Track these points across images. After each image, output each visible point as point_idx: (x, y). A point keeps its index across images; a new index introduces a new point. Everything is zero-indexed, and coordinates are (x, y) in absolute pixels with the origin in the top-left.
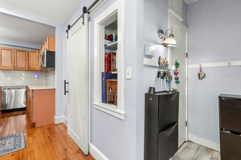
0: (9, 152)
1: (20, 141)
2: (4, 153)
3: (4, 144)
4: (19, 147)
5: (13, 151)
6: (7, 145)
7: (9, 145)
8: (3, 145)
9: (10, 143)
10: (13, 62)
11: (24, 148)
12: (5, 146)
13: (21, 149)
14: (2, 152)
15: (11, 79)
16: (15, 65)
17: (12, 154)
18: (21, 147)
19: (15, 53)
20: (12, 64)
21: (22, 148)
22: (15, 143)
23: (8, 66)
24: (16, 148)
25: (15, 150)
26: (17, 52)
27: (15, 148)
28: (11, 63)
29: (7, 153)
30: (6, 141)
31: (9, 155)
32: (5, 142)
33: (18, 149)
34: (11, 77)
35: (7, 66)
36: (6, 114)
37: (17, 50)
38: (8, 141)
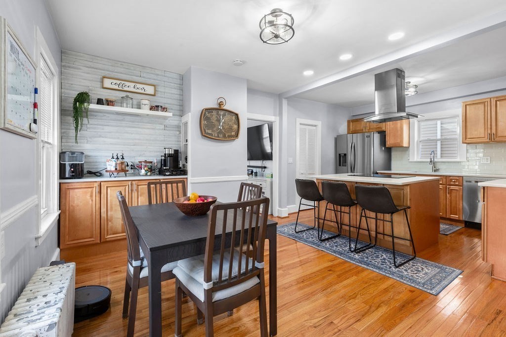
0: (412, 285)
1: (441, 281)
2: (408, 281)
3: (419, 271)
4: (429, 287)
5: (417, 287)
6: (421, 274)
7: (424, 276)
8: (416, 271)
9: (426, 274)
10: (489, 126)
11: (434, 293)
12: (417, 274)
13: (429, 291)
14: (407, 277)
15: (489, 162)
16: (494, 131)
17: (412, 289)
18: (431, 290)
19: (493, 105)
20: (486, 130)
21: (431, 292)
22: (432, 278)
23: (478, 137)
24: (425, 286)
25: (421, 288)
26: (498, 102)
27: (424, 284)
28: (483, 129)
29: (409, 284)
30: (425, 269)
31: (409, 288)
32: (423, 269)
33: (426, 288)
34: (489, 158)
35: (476, 137)
36: (471, 230)
37: (497, 97)
38: (427, 271)
